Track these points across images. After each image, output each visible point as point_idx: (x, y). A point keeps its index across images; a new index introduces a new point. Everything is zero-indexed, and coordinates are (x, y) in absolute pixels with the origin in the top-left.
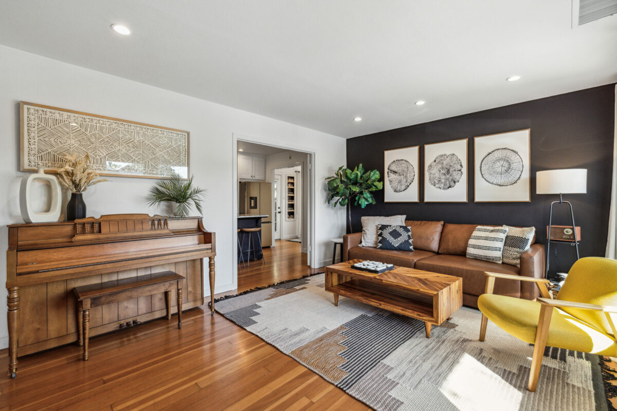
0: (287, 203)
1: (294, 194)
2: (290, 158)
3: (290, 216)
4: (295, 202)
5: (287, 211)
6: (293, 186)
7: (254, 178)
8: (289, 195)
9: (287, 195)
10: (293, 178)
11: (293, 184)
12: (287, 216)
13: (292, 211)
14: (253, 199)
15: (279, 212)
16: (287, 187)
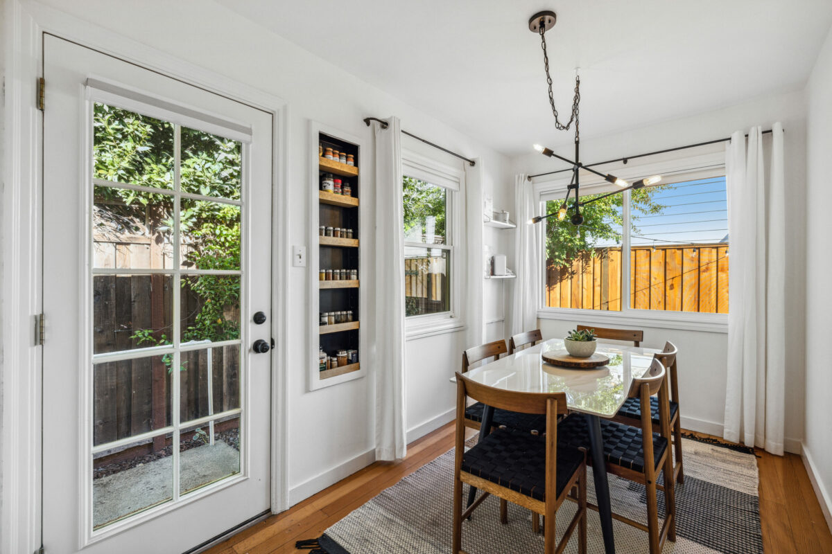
0: (316, 285)
1: (355, 236)
3: (332, 353)
4: (363, 280)
5: (316, 331)
6: (355, 194)
8: (331, 241)
9: (316, 240)
10: (350, 150)
11: (351, 183)
12: (317, 355)
13: (351, 326)
15: (259, 347)
16: (316, 195)
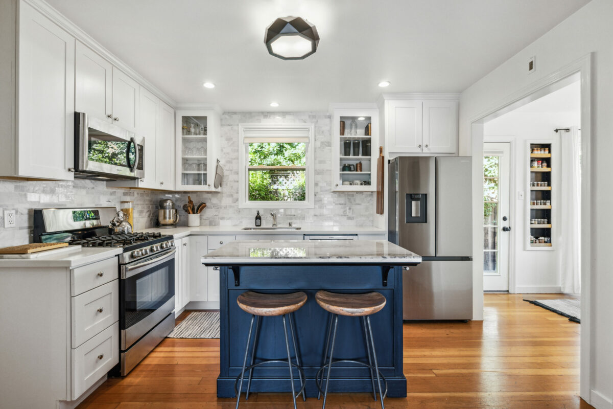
0: (529, 207)
1: (549, 185)
2: (531, 68)
3: (537, 237)
5: (529, 226)
6: (549, 166)
7: (425, 150)
8: (536, 188)
9: (529, 188)
11: (546, 161)
12: (529, 237)
13: (546, 226)
14: (416, 199)
15: (505, 229)
16: (529, 169)
